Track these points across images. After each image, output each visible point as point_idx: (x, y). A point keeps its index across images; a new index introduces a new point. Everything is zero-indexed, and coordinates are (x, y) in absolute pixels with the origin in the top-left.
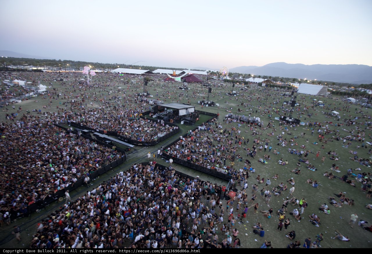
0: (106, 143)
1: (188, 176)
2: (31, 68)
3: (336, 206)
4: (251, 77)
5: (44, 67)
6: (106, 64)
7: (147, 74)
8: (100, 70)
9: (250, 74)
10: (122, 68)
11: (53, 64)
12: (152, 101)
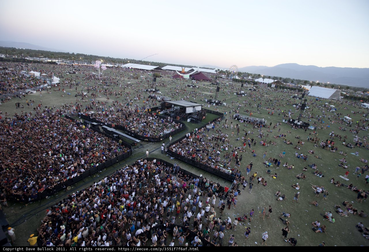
0: (114, 136)
1: (191, 173)
2: (46, 61)
3: (342, 215)
4: (261, 77)
5: (58, 60)
6: (117, 59)
7: (157, 70)
8: (111, 64)
9: (259, 75)
10: (132, 63)
11: (66, 57)
12: (160, 97)
